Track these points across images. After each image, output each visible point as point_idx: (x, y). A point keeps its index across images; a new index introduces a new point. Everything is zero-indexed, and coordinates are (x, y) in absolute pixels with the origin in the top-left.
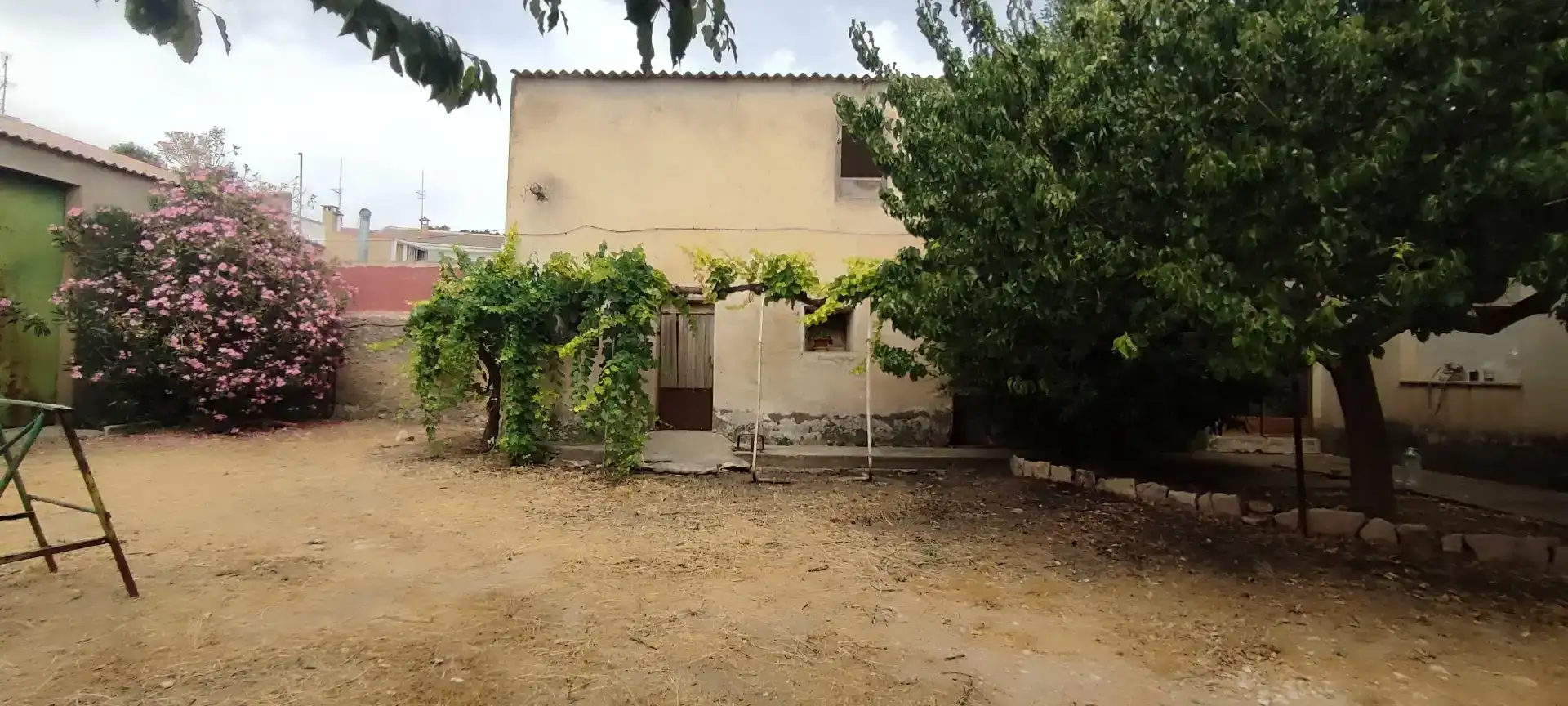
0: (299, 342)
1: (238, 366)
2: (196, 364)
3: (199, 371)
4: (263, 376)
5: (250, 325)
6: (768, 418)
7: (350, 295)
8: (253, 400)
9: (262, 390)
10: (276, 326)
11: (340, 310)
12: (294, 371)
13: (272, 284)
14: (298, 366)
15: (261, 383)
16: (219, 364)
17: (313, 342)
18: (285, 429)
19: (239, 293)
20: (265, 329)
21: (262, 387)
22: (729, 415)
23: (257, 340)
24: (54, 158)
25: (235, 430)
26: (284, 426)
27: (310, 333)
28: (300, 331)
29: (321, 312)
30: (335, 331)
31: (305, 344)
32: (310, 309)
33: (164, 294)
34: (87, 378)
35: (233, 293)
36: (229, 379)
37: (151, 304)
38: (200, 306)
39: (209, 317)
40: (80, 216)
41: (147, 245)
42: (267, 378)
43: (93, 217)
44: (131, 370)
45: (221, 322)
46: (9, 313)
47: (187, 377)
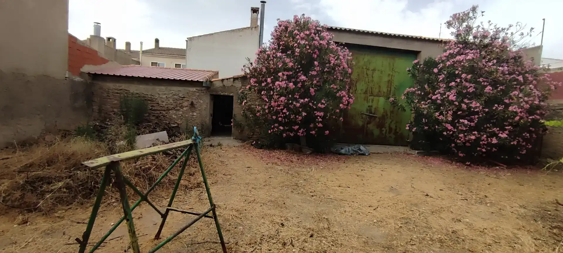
0: (509, 118)
1: (471, 130)
2: (450, 127)
3: (450, 131)
4: (485, 136)
5: (476, 107)
7: (553, 88)
8: (478, 149)
9: (484, 144)
10: (494, 108)
11: (544, 98)
12: (504, 135)
13: (495, 84)
14: (507, 132)
15: (483, 140)
16: (460, 128)
17: (517, 118)
18: (498, 167)
19: (474, 90)
20: (487, 110)
21: (483, 142)
23: (481, 116)
26: (498, 166)
27: (516, 113)
28: (509, 111)
29: (526, 99)
30: (538, 112)
31: (513, 119)
32: (518, 98)
33: (439, 93)
34: (410, 130)
35: (471, 90)
36: (465, 136)
37: (434, 97)
38: (452, 97)
39: (457, 103)
40: (418, 62)
41: (436, 70)
42: (487, 137)
43: (422, 63)
44: (426, 128)
45: (464, 106)
46: (394, 103)
47: (445, 133)
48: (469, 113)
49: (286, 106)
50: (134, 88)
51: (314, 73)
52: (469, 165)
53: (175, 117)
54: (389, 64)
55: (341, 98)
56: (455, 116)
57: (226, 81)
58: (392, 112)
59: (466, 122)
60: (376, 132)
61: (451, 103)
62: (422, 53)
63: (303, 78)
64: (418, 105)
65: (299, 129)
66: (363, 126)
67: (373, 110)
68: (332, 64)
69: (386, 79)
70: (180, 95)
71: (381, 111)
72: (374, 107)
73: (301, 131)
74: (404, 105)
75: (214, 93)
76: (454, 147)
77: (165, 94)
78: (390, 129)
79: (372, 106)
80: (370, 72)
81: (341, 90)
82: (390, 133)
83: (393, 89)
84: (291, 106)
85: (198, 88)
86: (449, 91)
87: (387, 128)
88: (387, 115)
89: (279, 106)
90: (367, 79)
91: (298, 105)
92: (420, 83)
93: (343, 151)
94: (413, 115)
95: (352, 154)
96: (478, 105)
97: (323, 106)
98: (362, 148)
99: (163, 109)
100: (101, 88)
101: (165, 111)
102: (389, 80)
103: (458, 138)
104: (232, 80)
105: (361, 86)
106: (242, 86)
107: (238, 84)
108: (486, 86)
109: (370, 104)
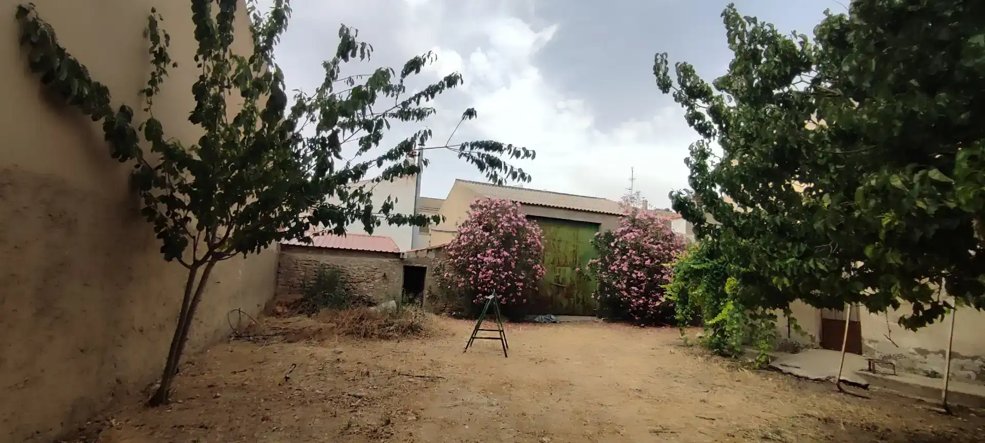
2: (625, 294)
3: (626, 297)
4: (651, 300)
5: (641, 277)
6: (913, 351)
8: (648, 312)
15: (650, 304)
16: (632, 294)
19: (640, 262)
21: (650, 306)
22: (876, 345)
23: (646, 284)
24: (607, 216)
25: (642, 325)
33: (616, 264)
34: (595, 298)
35: (638, 262)
36: (637, 301)
37: (612, 268)
38: (625, 269)
39: (628, 273)
40: (600, 235)
41: (612, 244)
42: (653, 301)
43: (603, 234)
44: (608, 295)
45: (634, 276)
46: (580, 273)
47: (622, 299)
48: (638, 282)
49: (493, 278)
50: (325, 259)
51: (514, 249)
52: (643, 327)
53: (366, 289)
54: (574, 234)
55: (536, 270)
56: (629, 285)
57: (420, 252)
58: (579, 282)
59: (636, 289)
60: (565, 303)
61: (625, 273)
62: (602, 225)
63: (506, 253)
64: (599, 275)
65: (502, 298)
66: (552, 296)
67: (560, 280)
68: (528, 242)
69: (571, 249)
70: (373, 266)
71: (569, 281)
72: (562, 276)
73: (503, 300)
74: (589, 274)
75: (408, 265)
76: (631, 312)
77: (357, 265)
78: (578, 299)
79: (559, 276)
80: (555, 243)
81: (536, 264)
82: (578, 302)
83: (578, 259)
84: (497, 278)
85: (392, 260)
86: (623, 263)
87: (575, 298)
88: (574, 285)
89: (486, 277)
90: (554, 250)
91: (503, 277)
92: (603, 254)
93: (537, 319)
94: (599, 284)
95: (545, 322)
96: (642, 274)
97: (523, 277)
98: (553, 317)
99: (354, 281)
100: (290, 259)
101: (355, 283)
102: (574, 251)
103: (632, 303)
104: (426, 251)
105: (549, 258)
106: (436, 257)
107: (432, 255)
108: (647, 259)
109: (558, 274)
